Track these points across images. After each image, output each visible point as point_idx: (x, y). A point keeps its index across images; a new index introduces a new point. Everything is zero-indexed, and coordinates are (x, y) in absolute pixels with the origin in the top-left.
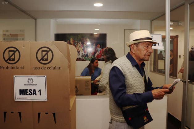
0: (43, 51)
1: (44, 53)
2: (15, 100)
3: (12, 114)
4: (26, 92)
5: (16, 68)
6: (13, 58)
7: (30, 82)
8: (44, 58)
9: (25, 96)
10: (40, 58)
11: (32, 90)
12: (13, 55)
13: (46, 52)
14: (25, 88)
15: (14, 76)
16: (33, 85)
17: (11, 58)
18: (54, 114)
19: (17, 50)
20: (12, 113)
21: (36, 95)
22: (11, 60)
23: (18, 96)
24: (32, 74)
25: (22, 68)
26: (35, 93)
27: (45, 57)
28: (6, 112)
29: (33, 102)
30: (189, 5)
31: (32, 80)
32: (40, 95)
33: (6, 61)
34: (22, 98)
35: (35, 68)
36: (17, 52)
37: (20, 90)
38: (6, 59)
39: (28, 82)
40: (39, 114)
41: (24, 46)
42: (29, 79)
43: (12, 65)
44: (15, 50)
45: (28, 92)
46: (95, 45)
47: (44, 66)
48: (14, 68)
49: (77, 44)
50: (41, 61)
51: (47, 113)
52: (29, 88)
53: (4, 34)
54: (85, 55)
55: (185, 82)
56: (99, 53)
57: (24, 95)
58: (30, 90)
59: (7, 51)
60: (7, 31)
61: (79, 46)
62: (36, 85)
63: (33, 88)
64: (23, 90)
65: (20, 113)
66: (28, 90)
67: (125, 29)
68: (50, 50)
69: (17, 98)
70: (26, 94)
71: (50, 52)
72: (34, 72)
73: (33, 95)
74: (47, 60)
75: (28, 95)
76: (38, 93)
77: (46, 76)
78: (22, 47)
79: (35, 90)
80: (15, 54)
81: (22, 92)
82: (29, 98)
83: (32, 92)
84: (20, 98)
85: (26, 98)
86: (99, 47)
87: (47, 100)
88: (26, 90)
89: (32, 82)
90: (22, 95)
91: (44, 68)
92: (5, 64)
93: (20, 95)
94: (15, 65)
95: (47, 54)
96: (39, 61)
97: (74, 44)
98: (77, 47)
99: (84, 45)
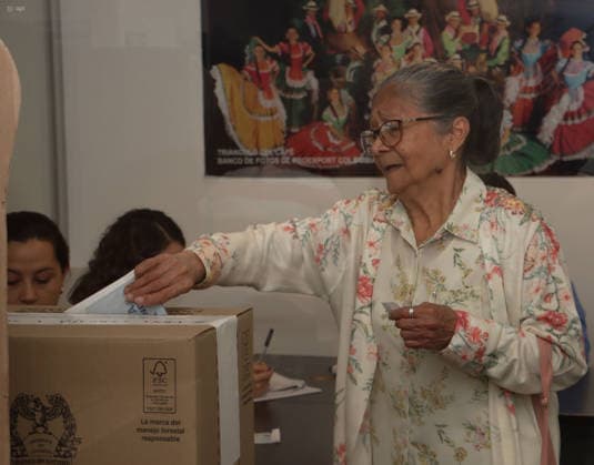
46: (541, 37)
49: (387, 30)
56: (574, 107)
61: (398, 49)
86: (579, 50)
97: (363, 29)
98: (386, 55)
99: (448, 34)
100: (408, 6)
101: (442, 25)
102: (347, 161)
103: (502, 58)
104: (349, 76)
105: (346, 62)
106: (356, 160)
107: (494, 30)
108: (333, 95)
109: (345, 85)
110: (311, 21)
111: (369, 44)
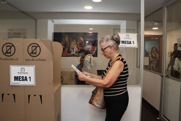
0: (33, 46)
1: (34, 48)
2: (11, 85)
3: (8, 96)
4: (20, 79)
5: (12, 59)
6: (10, 52)
7: (23, 70)
8: (33, 52)
9: (19, 82)
10: (30, 51)
11: (24, 77)
12: (10, 49)
13: (35, 47)
14: (19, 75)
15: (10, 66)
16: (25, 73)
17: (8, 52)
18: (41, 96)
19: (13, 45)
20: (8, 94)
21: (27, 81)
22: (8, 53)
23: (13, 82)
24: (24, 64)
25: (17, 59)
26: (26, 79)
27: (35, 51)
28: (4, 94)
29: (25, 86)
30: (166, 8)
31: (24, 69)
32: (30, 81)
33: (4, 54)
34: (16, 83)
35: (26, 60)
36: (13, 47)
37: (15, 77)
38: (4, 53)
39: (21, 71)
40: (29, 96)
41: (18, 43)
42: (22, 68)
43: (9, 57)
44: (11, 45)
45: (21, 79)
46: (87, 43)
47: (34, 58)
48: (10, 60)
49: (72, 42)
50: (31, 55)
51: (35, 96)
52: (21, 75)
53: (9, 33)
54: (78, 51)
55: (163, 76)
57: (18, 80)
58: (22, 77)
59: (5, 46)
60: (12, 30)
61: (73, 44)
62: (27, 73)
63: (24, 75)
64: (17, 77)
65: (14, 95)
66: (21, 77)
67: (114, 29)
68: (38, 46)
69: (12, 83)
70: (20, 80)
71: (38, 47)
72: (26, 62)
73: (25, 81)
74: (36, 53)
75: (21, 80)
76: (28, 79)
77: (35, 66)
78: (17, 43)
79: (26, 77)
80: (11, 48)
81: (16, 78)
82: (22, 83)
83: (24, 78)
84: (14, 83)
85: (19, 83)
86: (91, 45)
87: (35, 85)
88: (19, 77)
89: (24, 71)
90: (16, 81)
91: (33, 60)
92: (3, 57)
93: (15, 80)
94: (11, 57)
95: (36, 49)
96: (30, 54)
97: (69, 42)
98: (72, 44)
99: (78, 42)
100: (74, 39)
101: (77, 42)
102: (67, 55)
103: (83, 45)
104: (68, 46)
105: (67, 45)
106: (69, 55)
107: (83, 42)
108: (66, 48)
109: (68, 47)
110: (64, 41)
111: (70, 43)
